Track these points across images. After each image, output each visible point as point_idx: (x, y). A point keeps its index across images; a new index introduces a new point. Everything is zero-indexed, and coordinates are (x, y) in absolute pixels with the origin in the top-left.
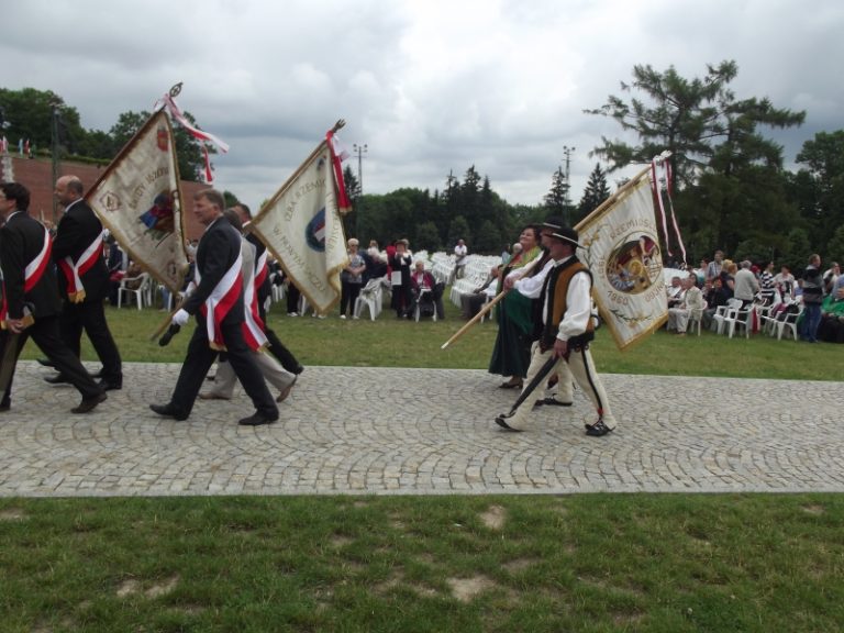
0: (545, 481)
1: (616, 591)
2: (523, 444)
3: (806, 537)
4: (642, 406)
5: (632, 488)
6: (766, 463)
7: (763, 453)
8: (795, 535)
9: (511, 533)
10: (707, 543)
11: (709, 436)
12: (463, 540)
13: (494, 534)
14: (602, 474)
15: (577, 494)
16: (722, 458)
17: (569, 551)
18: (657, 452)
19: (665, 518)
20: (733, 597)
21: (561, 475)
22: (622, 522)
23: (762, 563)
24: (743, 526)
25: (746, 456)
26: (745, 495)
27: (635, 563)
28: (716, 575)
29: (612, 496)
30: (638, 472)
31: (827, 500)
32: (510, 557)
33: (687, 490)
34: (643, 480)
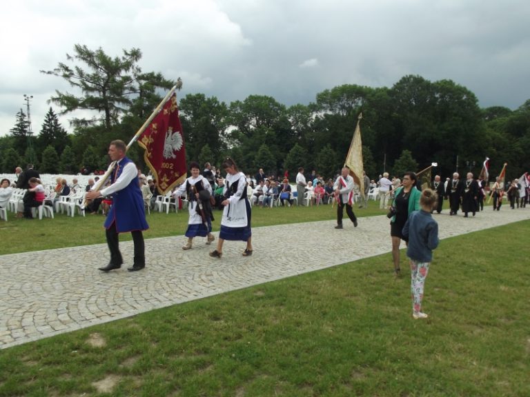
0: (115, 312)
1: (193, 358)
2: (86, 294)
3: (264, 306)
5: (168, 304)
6: (227, 276)
7: (222, 271)
8: (258, 307)
9: (115, 346)
10: (222, 321)
11: (190, 268)
12: (86, 359)
13: (104, 349)
14: (146, 300)
15: (139, 314)
17: (154, 346)
18: (169, 282)
19: (195, 314)
20: (249, 343)
21: (123, 306)
22: (174, 323)
23: (252, 324)
24: (234, 309)
25: (215, 273)
26: (226, 294)
27: (194, 341)
28: (235, 336)
29: (159, 310)
30: (167, 295)
31: (263, 287)
32: (121, 359)
33: (196, 298)
34: (171, 297)
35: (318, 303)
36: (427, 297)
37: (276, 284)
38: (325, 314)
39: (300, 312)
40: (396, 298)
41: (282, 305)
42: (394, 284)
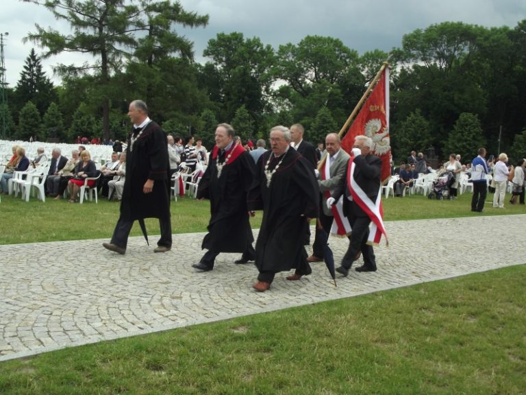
0: (9, 347)
3: (238, 352)
4: (94, 267)
5: (95, 339)
6: (202, 300)
7: (199, 292)
8: (229, 352)
10: (163, 373)
11: (154, 285)
14: (65, 331)
15: (43, 353)
16: (166, 301)
18: (111, 305)
19: (126, 359)
21: (25, 339)
22: (88, 370)
23: (209, 379)
24: (190, 353)
25: (186, 296)
26: (188, 328)
29: (77, 349)
30: (98, 324)
31: (250, 321)
33: (142, 332)
34: (103, 330)
35: (326, 351)
36: (507, 351)
37: (270, 317)
38: (331, 369)
39: (292, 365)
40: (454, 349)
41: (268, 350)
42: (459, 327)
